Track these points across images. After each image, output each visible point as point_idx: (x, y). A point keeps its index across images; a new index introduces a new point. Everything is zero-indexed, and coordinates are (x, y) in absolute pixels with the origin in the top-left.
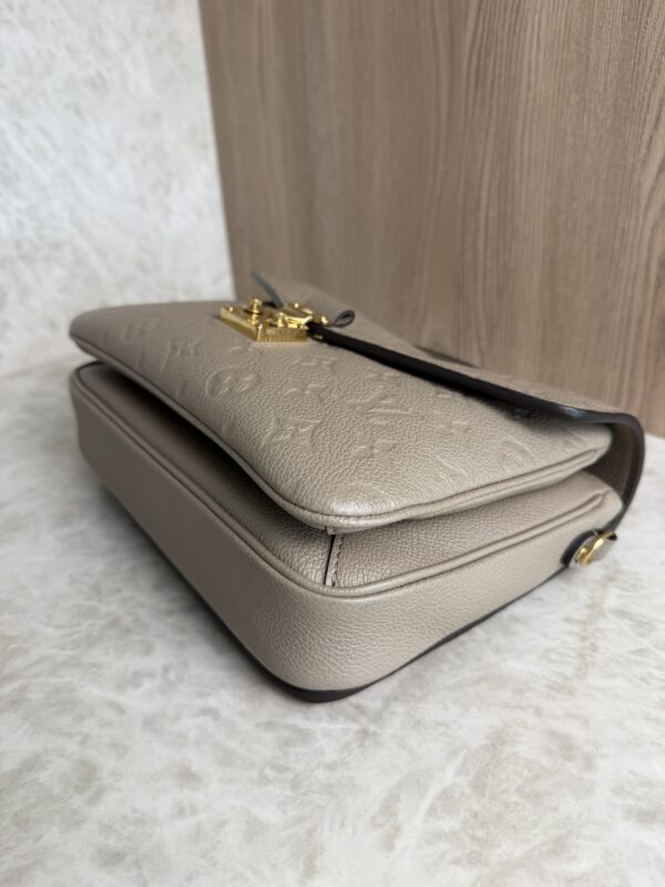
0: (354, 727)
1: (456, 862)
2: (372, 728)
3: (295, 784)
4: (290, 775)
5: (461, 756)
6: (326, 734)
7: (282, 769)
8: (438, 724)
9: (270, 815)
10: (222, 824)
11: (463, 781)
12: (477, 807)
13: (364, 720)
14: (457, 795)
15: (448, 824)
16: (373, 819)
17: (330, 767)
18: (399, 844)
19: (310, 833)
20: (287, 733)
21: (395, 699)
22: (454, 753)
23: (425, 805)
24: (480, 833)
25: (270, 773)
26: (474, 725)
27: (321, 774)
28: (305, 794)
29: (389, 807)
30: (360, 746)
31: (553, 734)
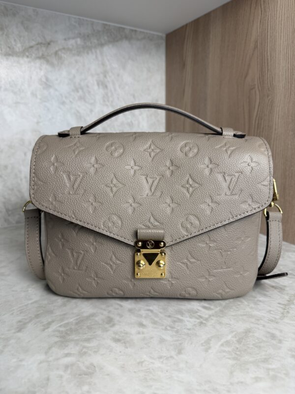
0: (198, 321)
1: (229, 358)
2: (204, 322)
3: (177, 332)
4: (175, 330)
5: (234, 333)
6: (188, 321)
7: (172, 328)
8: (227, 324)
9: (168, 338)
10: (152, 338)
11: (234, 339)
12: (238, 346)
13: (202, 320)
14: (231, 342)
15: (227, 349)
16: (202, 344)
17: (189, 329)
18: (210, 351)
19: (181, 344)
20: (175, 319)
21: (213, 316)
22: (232, 332)
23: (220, 343)
24: (238, 353)
25: (168, 328)
26: (241, 327)
27: (186, 331)
28: (180, 335)
29: (208, 342)
30: (200, 326)
31: (269, 333)
